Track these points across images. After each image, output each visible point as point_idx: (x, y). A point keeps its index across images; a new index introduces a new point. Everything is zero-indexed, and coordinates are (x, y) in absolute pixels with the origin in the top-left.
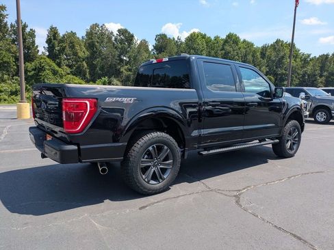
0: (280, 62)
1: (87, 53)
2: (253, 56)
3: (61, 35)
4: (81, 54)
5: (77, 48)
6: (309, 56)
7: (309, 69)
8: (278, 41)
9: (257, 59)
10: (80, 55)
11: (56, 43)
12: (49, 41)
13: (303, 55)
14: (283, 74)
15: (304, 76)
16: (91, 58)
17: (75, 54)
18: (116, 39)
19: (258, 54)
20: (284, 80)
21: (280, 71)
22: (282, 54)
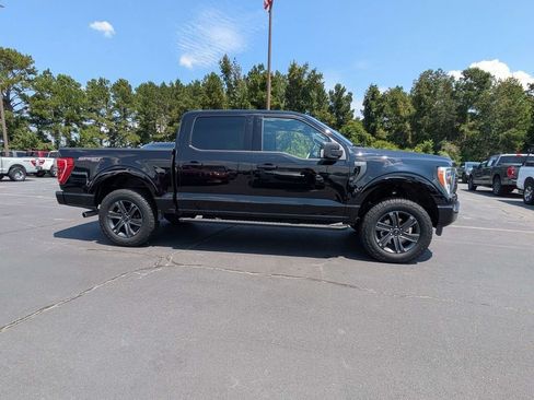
1: (413, 111)
3: (381, 93)
4: (404, 113)
5: (401, 105)
10: (402, 114)
11: (374, 103)
12: (366, 103)
16: (415, 116)
17: (398, 114)
18: (457, 85)
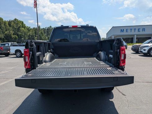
0: (19, 29)
2: (4, 25)
6: (30, 28)
7: (31, 33)
8: (15, 19)
9: (7, 26)
13: (27, 27)
14: (21, 35)
15: (29, 36)
19: (7, 24)
20: (22, 38)
21: (19, 33)
22: (19, 25)
